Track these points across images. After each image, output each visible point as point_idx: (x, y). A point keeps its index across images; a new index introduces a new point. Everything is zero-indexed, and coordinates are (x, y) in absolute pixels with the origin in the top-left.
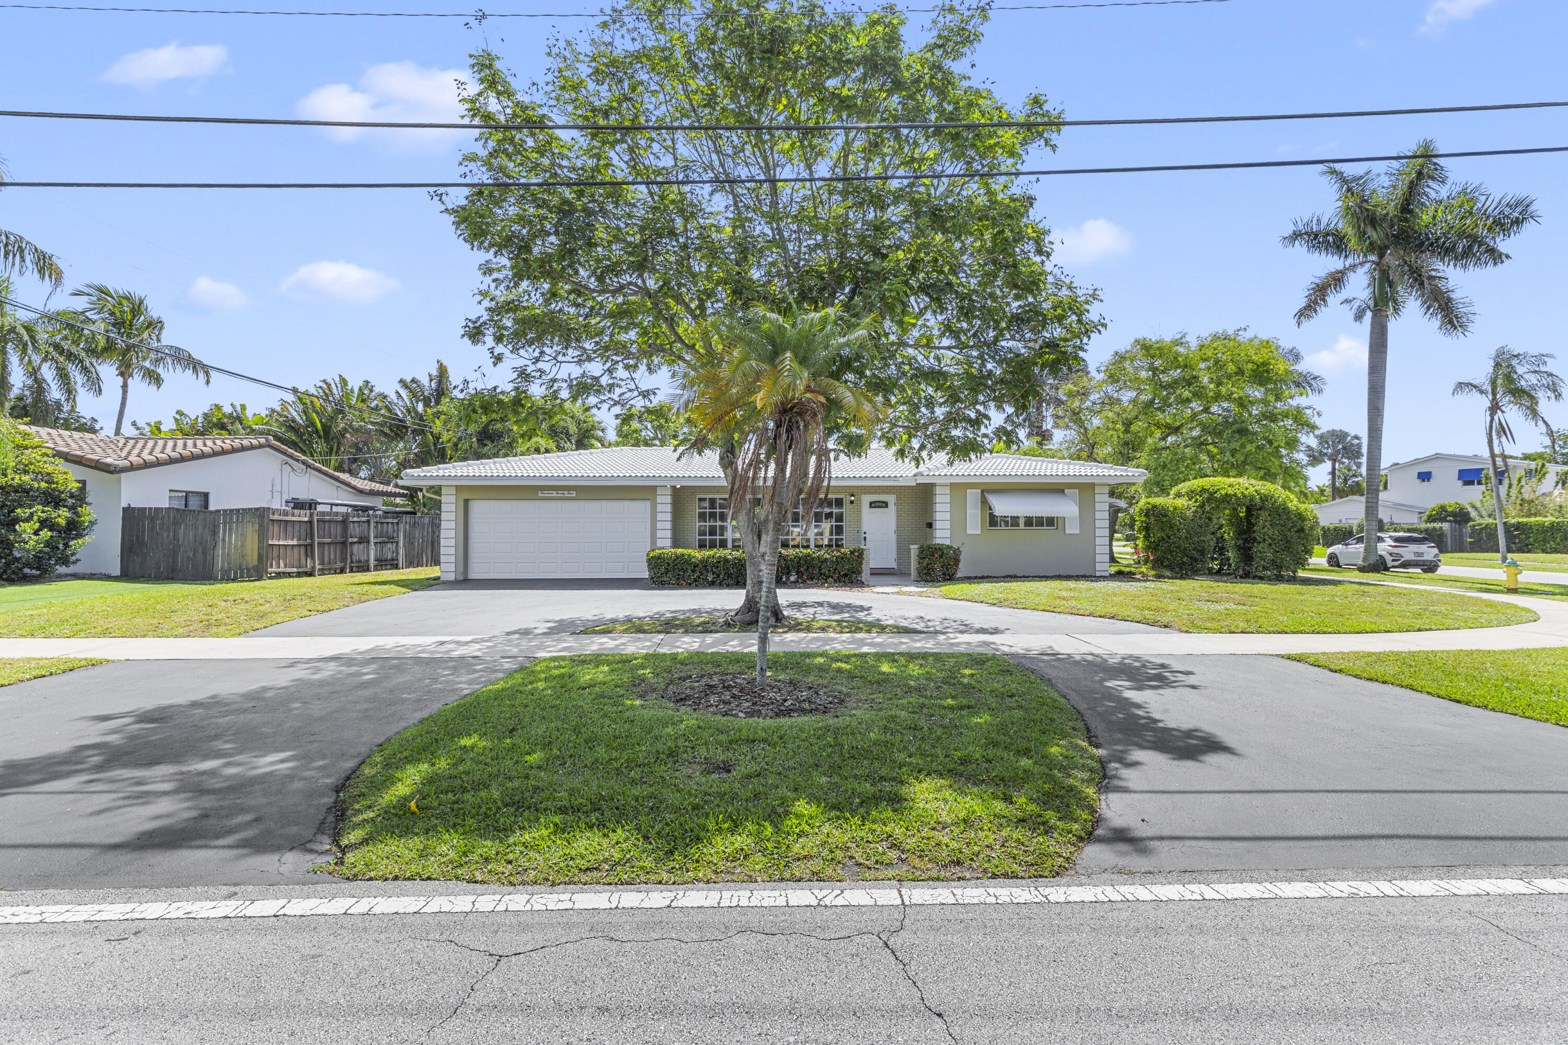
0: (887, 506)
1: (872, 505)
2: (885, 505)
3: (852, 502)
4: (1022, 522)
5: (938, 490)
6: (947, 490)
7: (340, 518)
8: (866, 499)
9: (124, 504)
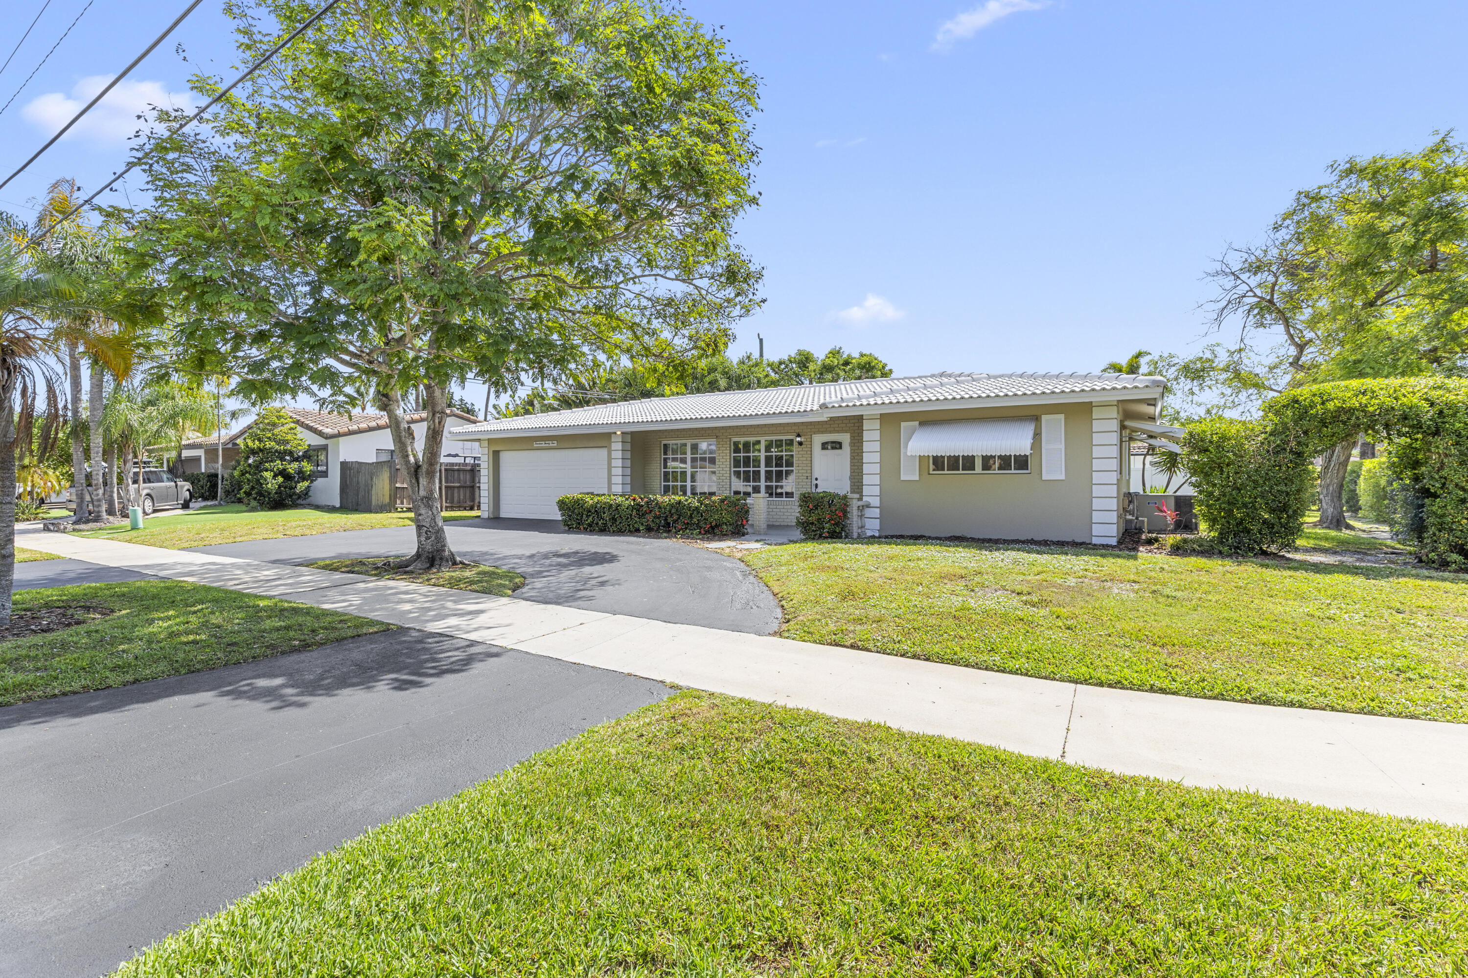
0: (841, 448)
1: (824, 446)
2: (838, 445)
3: (800, 444)
4: (978, 464)
5: (866, 425)
6: (877, 425)
7: (469, 468)
8: (818, 439)
9: (342, 460)
